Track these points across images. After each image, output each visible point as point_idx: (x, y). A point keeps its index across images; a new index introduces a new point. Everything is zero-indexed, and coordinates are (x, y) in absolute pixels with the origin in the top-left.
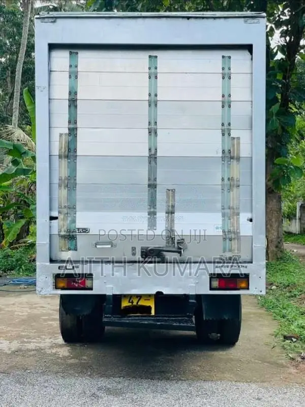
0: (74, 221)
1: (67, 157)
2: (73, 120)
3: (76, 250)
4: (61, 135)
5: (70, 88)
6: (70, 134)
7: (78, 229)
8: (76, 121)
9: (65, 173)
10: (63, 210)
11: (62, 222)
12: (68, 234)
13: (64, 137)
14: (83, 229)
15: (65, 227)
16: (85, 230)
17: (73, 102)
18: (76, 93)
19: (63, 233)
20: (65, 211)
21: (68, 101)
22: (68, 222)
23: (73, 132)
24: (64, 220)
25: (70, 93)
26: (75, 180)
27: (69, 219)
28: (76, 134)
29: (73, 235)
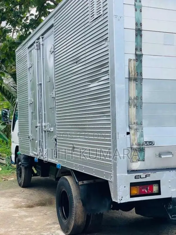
0: (142, 136)
1: (135, 80)
2: (138, 48)
3: (144, 161)
4: (130, 60)
5: (136, 19)
6: (137, 60)
7: (146, 142)
8: (141, 48)
9: (133, 93)
10: (133, 126)
11: (133, 137)
12: (139, 147)
13: (132, 61)
14: (149, 142)
15: (136, 141)
16: (151, 143)
17: (139, 32)
18: (141, 24)
19: (135, 146)
20: (135, 126)
21: (134, 31)
22: (138, 136)
23: (139, 57)
24: (134, 134)
25: (136, 24)
26: (141, 100)
27: (138, 134)
28: (142, 60)
29: (142, 148)
